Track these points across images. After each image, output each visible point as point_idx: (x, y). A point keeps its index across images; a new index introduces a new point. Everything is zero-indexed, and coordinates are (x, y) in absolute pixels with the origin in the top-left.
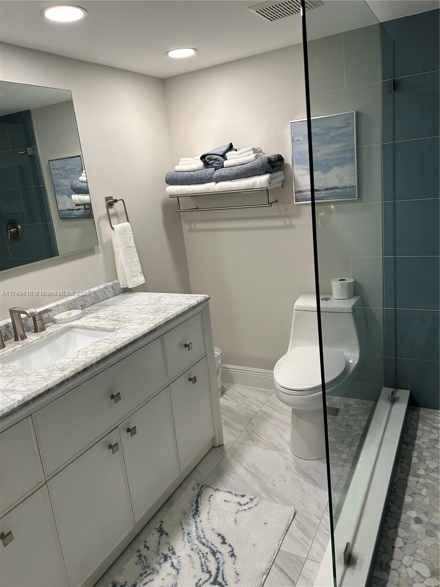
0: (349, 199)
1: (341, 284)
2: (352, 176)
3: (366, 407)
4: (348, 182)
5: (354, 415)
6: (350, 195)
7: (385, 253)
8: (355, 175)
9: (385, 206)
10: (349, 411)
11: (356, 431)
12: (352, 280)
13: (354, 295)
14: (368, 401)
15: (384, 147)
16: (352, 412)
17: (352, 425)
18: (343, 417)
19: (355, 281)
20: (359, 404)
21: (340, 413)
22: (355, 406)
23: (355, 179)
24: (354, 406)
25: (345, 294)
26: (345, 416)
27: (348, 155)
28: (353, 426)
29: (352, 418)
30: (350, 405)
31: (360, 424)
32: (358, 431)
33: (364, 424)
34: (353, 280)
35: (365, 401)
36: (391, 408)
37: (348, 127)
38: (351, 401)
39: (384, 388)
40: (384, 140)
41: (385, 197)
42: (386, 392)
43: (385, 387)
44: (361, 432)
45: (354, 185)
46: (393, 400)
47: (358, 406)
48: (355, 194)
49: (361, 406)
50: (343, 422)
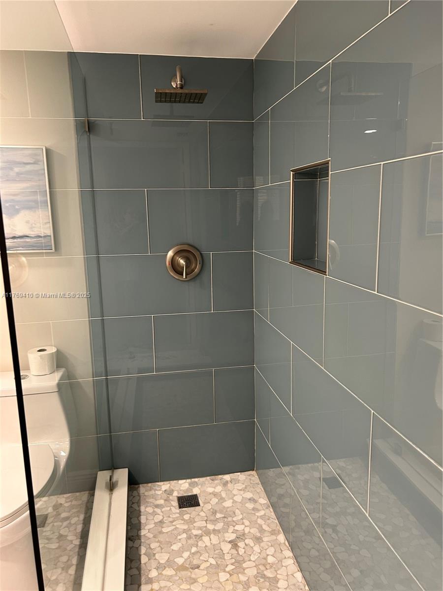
0: (44, 251)
1: (41, 356)
2: (46, 223)
3: (80, 502)
4: (42, 230)
5: (67, 518)
6: (45, 246)
7: (91, 314)
8: (49, 222)
9: (87, 261)
10: (60, 514)
11: (72, 541)
12: (54, 350)
13: (57, 368)
14: (82, 493)
15: (82, 193)
16: (64, 515)
17: (66, 534)
18: (53, 525)
19: (58, 351)
20: (71, 501)
21: (49, 520)
22: (67, 505)
23: (50, 227)
24: (65, 505)
25: (47, 368)
26: (55, 524)
27: (39, 198)
28: (67, 536)
29: (65, 523)
30: (61, 504)
31: (75, 530)
32: (74, 542)
33: (80, 528)
34: (56, 350)
35: (78, 494)
36: (111, 499)
37: (37, 164)
38: (62, 499)
39: (99, 473)
40: (81, 185)
41: (86, 251)
42: (103, 477)
43: (100, 471)
44: (77, 542)
45: (49, 235)
46: (112, 487)
47: (70, 503)
48: (51, 245)
49: (74, 503)
50: (53, 533)
